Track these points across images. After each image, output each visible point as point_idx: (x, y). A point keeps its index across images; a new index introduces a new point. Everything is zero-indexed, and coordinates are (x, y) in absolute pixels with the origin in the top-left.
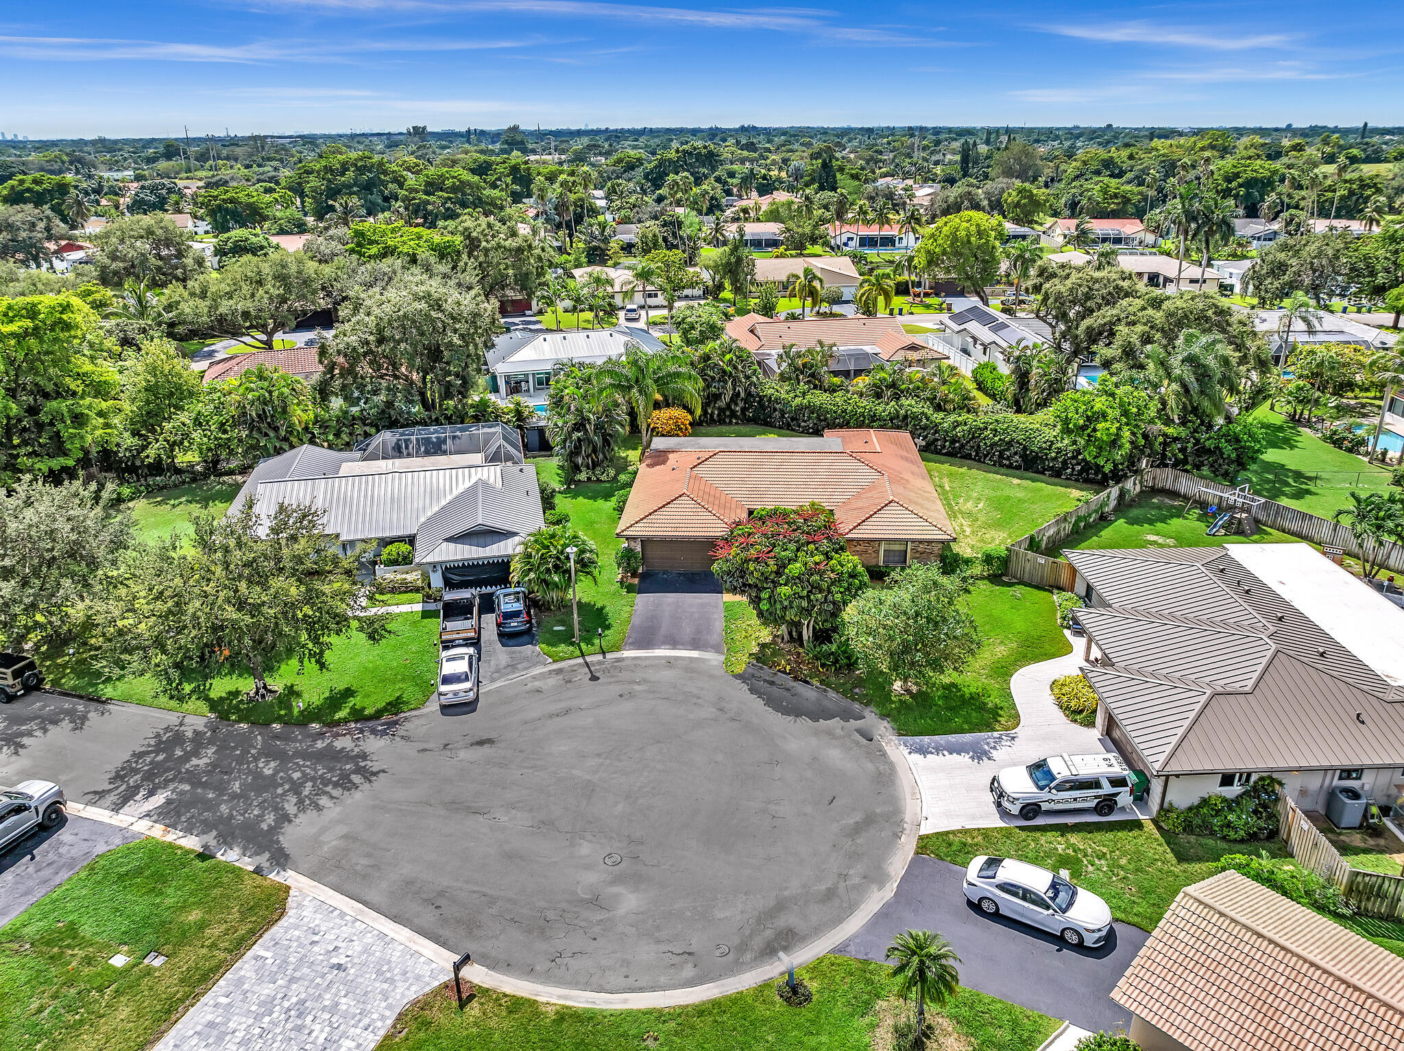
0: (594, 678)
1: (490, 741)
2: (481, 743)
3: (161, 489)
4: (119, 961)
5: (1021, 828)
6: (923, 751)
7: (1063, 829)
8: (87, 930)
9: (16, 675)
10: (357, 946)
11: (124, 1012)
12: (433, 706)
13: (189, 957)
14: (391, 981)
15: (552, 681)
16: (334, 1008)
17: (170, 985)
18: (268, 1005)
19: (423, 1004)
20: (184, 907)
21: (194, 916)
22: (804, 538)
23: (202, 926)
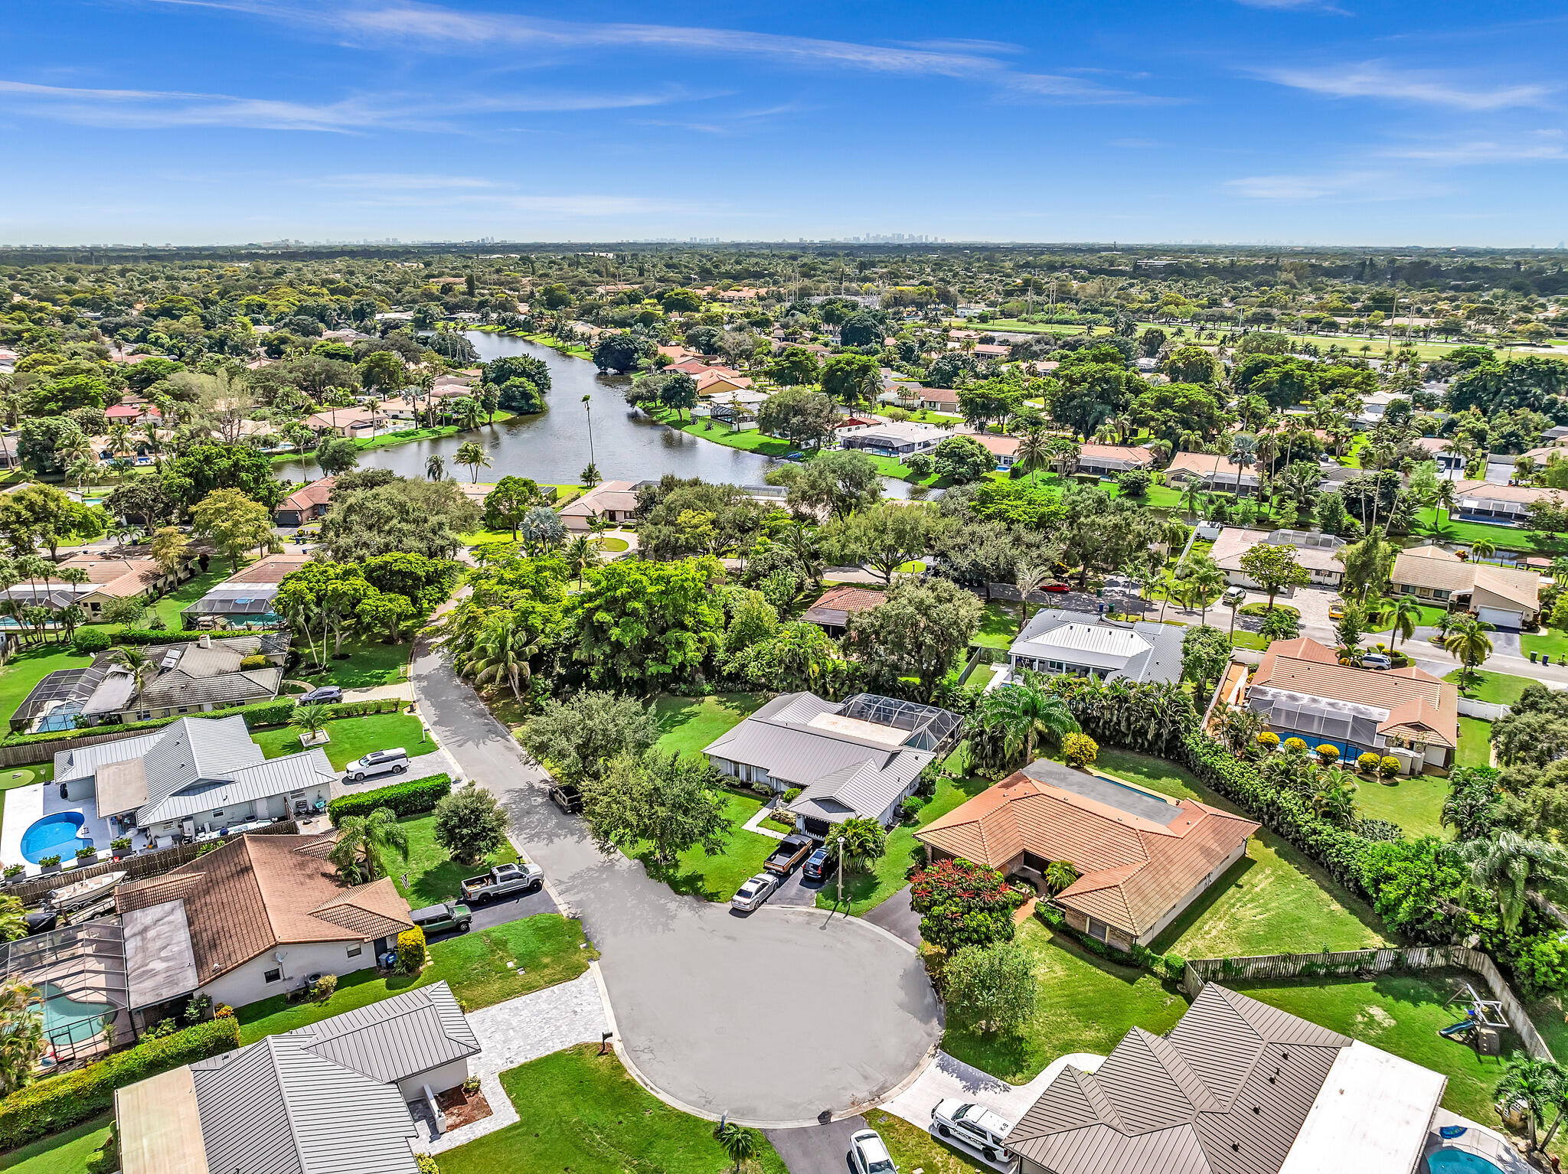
0: (823, 928)
1: (734, 939)
2: (729, 938)
3: (730, 691)
4: (510, 965)
5: (933, 1137)
6: (943, 1067)
7: (954, 1151)
8: (510, 945)
9: (570, 801)
10: (589, 1008)
11: (496, 986)
12: (729, 906)
13: (533, 977)
14: (586, 1029)
15: (800, 919)
16: (558, 1028)
17: (516, 984)
18: (540, 1012)
19: (587, 1046)
20: (546, 955)
21: (546, 960)
22: (959, 891)
23: (546, 966)
